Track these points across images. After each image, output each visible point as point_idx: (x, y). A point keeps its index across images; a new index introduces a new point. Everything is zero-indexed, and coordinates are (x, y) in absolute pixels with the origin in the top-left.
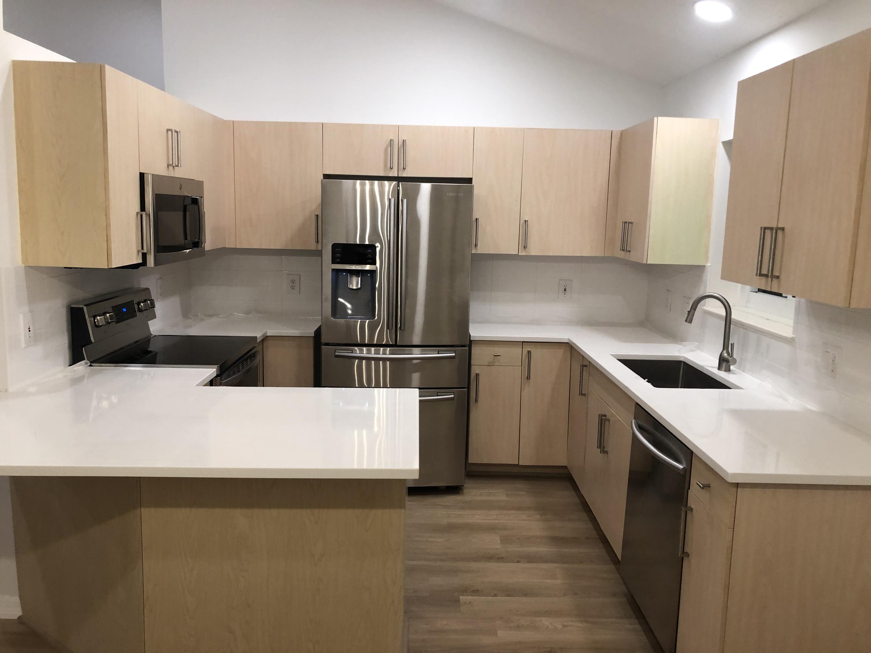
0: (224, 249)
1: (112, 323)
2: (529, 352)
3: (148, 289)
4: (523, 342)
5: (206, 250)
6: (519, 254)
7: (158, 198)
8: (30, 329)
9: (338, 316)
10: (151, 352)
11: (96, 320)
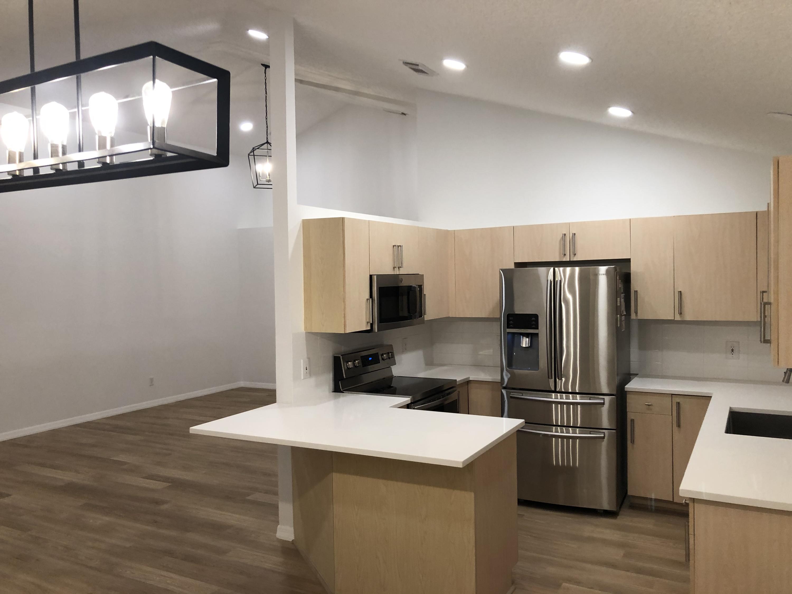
0: (448, 318)
1: (359, 367)
2: (678, 404)
3: (391, 345)
4: (672, 394)
5: (425, 320)
6: (675, 320)
7: (381, 290)
8: (307, 369)
9: (514, 367)
10: (392, 387)
11: (348, 365)
